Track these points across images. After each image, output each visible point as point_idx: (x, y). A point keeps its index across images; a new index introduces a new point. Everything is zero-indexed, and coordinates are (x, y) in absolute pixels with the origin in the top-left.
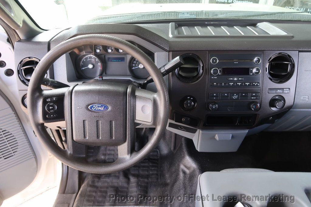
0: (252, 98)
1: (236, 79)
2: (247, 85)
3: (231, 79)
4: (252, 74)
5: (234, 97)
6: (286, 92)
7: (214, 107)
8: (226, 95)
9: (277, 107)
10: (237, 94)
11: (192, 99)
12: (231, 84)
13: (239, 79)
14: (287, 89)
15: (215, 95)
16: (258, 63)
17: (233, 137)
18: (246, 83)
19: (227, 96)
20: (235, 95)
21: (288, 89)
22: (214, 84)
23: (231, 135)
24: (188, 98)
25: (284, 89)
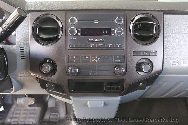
0: (116, 61)
1: (96, 40)
2: (110, 46)
3: (91, 40)
4: (114, 35)
5: (96, 60)
6: (153, 55)
7: (73, 71)
8: (87, 57)
9: (144, 71)
10: (99, 56)
11: (52, 62)
12: (92, 45)
13: (100, 40)
14: (153, 52)
15: (75, 57)
16: (120, 23)
17: (105, 104)
18: (108, 45)
19: (89, 59)
20: (97, 57)
21: (155, 52)
22: (74, 45)
23: (103, 102)
24: (48, 61)
25: (151, 52)
